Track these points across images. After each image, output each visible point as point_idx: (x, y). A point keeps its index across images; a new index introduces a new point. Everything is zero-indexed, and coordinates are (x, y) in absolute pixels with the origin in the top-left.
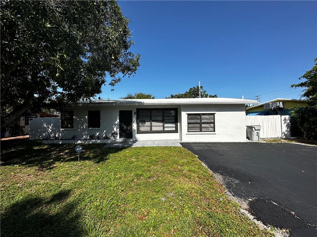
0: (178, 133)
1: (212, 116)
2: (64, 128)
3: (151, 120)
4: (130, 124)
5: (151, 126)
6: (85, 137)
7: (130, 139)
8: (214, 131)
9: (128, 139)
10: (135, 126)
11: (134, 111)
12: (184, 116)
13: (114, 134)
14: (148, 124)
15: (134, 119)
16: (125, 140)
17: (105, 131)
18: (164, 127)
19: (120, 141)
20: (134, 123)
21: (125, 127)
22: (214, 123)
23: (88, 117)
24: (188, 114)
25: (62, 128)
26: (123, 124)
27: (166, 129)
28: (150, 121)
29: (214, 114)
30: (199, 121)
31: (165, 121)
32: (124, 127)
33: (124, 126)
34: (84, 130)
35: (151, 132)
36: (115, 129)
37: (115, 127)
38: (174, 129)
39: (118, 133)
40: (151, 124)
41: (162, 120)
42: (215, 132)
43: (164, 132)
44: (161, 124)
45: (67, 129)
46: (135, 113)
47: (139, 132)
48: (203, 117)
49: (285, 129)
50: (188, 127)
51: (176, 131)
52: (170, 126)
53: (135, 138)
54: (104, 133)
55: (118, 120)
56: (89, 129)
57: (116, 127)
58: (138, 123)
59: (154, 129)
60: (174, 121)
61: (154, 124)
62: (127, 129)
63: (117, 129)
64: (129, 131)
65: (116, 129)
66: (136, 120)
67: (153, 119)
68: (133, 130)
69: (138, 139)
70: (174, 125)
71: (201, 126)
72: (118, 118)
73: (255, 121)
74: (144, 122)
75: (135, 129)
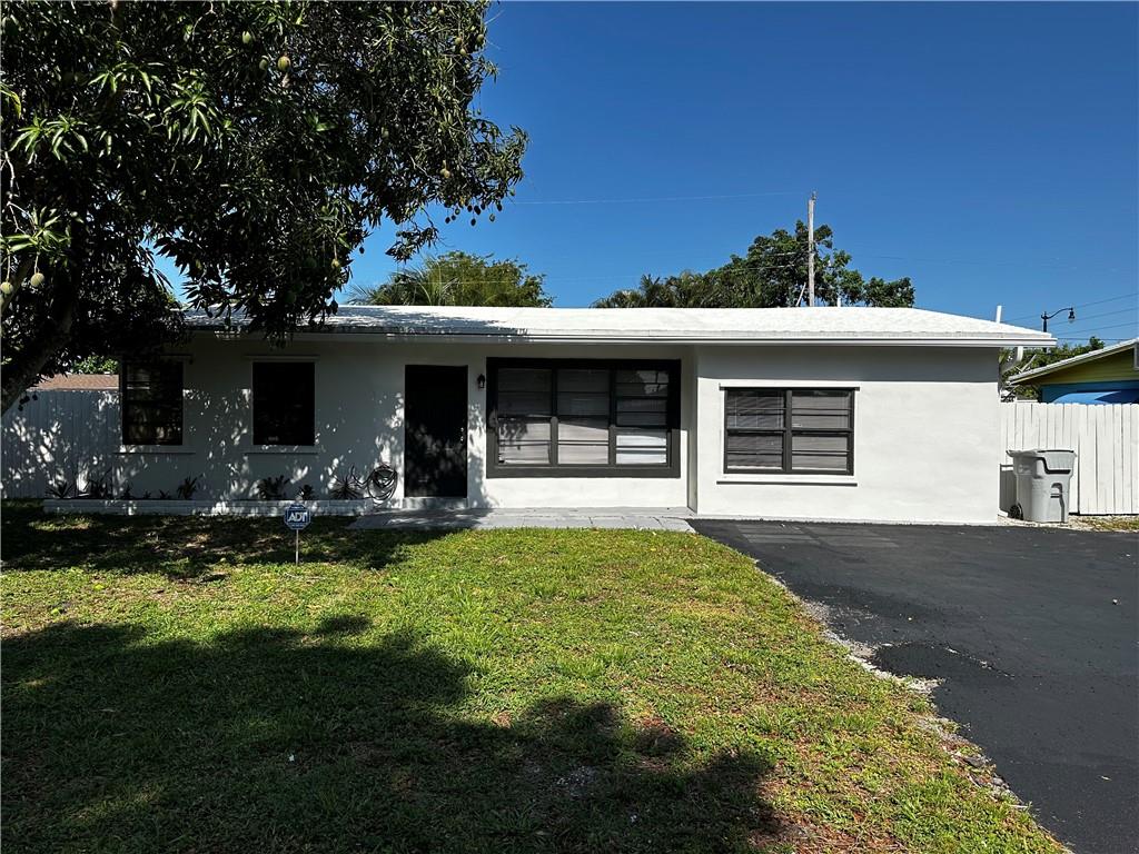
0: (678, 476)
1: (843, 402)
2: (137, 443)
3: (556, 413)
4: (454, 430)
5: (553, 444)
6: (240, 486)
7: (454, 503)
8: (850, 472)
9: (444, 504)
10: (477, 442)
11: (477, 369)
12: (710, 397)
13: (381, 477)
14: (539, 431)
15: (476, 411)
16: (433, 506)
17: (336, 461)
18: (613, 450)
19: (409, 508)
20: (474, 428)
21: (432, 446)
22: (848, 434)
23: (255, 394)
24: (730, 391)
25: (127, 442)
26: (423, 430)
27: (622, 459)
28: (548, 420)
29: (852, 390)
30: (778, 425)
31: (620, 419)
32: (424, 446)
33: (428, 440)
34: (235, 454)
35: (554, 470)
36: (385, 455)
37: (387, 443)
38: (662, 459)
39: (400, 471)
40: (554, 433)
41: (607, 413)
42: (852, 473)
43: (611, 470)
44: (601, 434)
45: (151, 449)
46: (481, 378)
47: (498, 469)
48: (798, 403)
50: (727, 452)
51: (670, 470)
52: (642, 445)
53: (480, 497)
54: (330, 472)
55: (401, 413)
56: (256, 449)
57: (392, 443)
58: (490, 429)
59: (566, 457)
60: (662, 420)
61: (566, 432)
62: (442, 454)
63: (393, 452)
64: (450, 465)
65: (389, 455)
66: (484, 412)
67: (563, 408)
68: (469, 460)
69: (492, 502)
70: (663, 442)
71: (786, 446)
72: (402, 401)
73: (1060, 432)
74: (521, 421)
75: (477, 454)
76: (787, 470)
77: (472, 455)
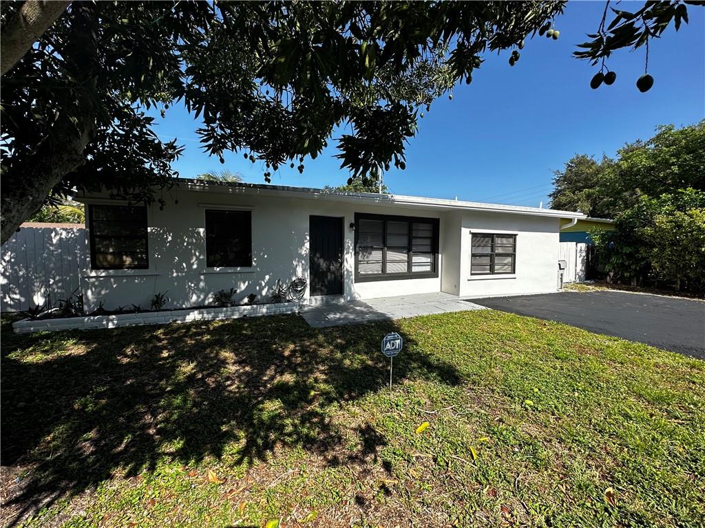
0: (438, 277)
1: (511, 240)
2: (105, 269)
3: (385, 246)
4: (336, 253)
5: (384, 262)
6: (199, 297)
7: (339, 299)
9: (333, 300)
10: (349, 261)
11: (349, 220)
12: (466, 237)
13: (297, 286)
14: (377, 255)
15: (349, 242)
16: (327, 302)
17: (267, 277)
18: (410, 264)
19: (314, 304)
20: (348, 253)
21: (323, 264)
22: (513, 255)
23: (207, 232)
24: (474, 235)
25: (95, 267)
26: (318, 255)
27: (415, 269)
28: (382, 249)
29: (516, 235)
30: (488, 251)
31: (414, 248)
32: (319, 265)
33: (321, 261)
34: (194, 276)
35: (384, 276)
36: (299, 270)
37: (300, 264)
38: (428, 268)
39: (308, 282)
40: (384, 256)
41: (406, 245)
42: (514, 273)
43: (409, 275)
44: (404, 257)
45: (120, 272)
46: (351, 225)
47: (360, 278)
48: (498, 241)
49: (580, 267)
50: (472, 265)
51: (433, 273)
52: (422, 262)
53: (351, 294)
54: (263, 284)
55: (307, 245)
56: (210, 270)
57: (303, 264)
58: (356, 254)
59: (391, 268)
60: (428, 249)
61: (391, 255)
62: (329, 269)
63: (304, 270)
64: (333, 276)
65: (302, 272)
66: (353, 245)
67: (390, 242)
68: (346, 273)
69: (357, 296)
70: (429, 260)
71: (492, 261)
72: (308, 238)
74: (368, 249)
75: (350, 269)
76: (492, 272)
77: (347, 270)
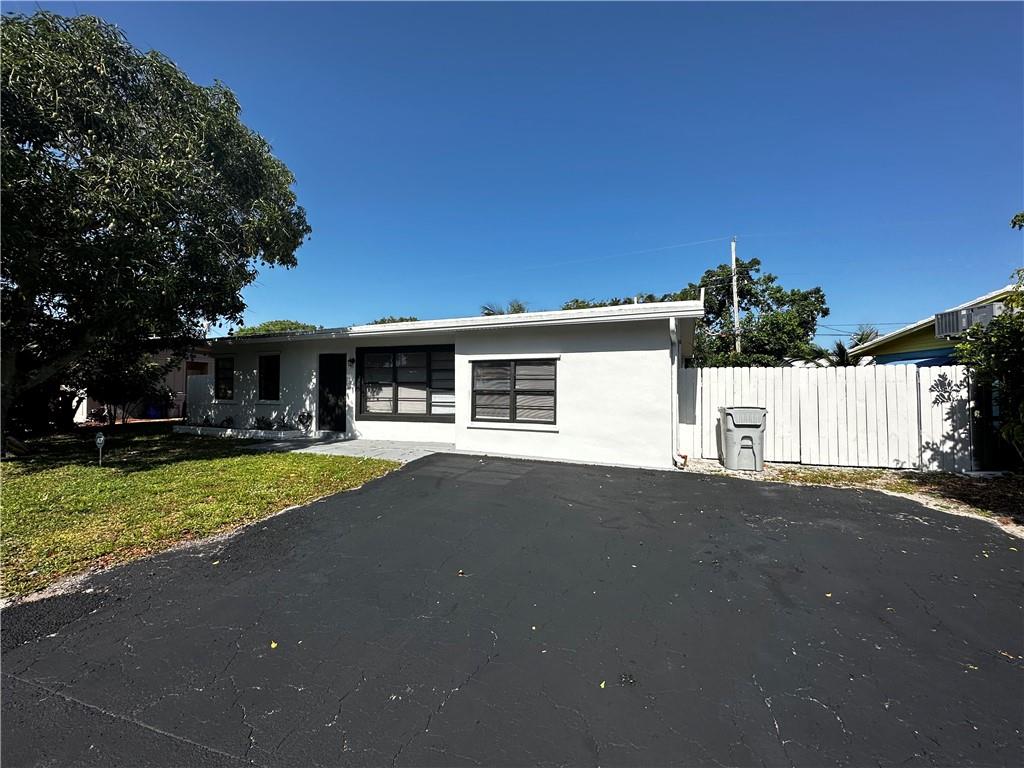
1: (549, 370)
2: (219, 398)
3: (397, 382)
5: (395, 399)
7: (339, 433)
8: (554, 423)
9: (334, 434)
10: (351, 397)
11: (351, 355)
13: (305, 419)
14: (387, 392)
15: (351, 379)
17: (287, 408)
18: (429, 406)
19: (317, 437)
20: (349, 388)
21: (332, 399)
22: (553, 393)
23: (260, 372)
24: (474, 363)
25: (216, 398)
26: (327, 390)
27: (435, 410)
28: (390, 385)
29: (555, 360)
30: (506, 386)
31: (434, 384)
32: (328, 401)
33: (330, 396)
34: (250, 404)
35: (395, 416)
36: (307, 404)
37: (308, 397)
39: (314, 414)
40: (396, 393)
41: (425, 380)
43: (429, 418)
44: (422, 394)
45: (223, 401)
46: (352, 360)
47: (363, 414)
48: (521, 371)
50: (473, 406)
53: (352, 431)
54: (285, 414)
55: (314, 381)
56: (258, 401)
57: (311, 398)
58: (359, 390)
59: (403, 408)
61: (403, 392)
63: (311, 403)
64: (340, 411)
65: (310, 406)
66: (355, 380)
67: (400, 377)
68: (347, 409)
69: (358, 434)
71: (514, 401)
72: (315, 374)
74: (378, 386)
75: (351, 405)
76: (513, 420)
77: (348, 405)
